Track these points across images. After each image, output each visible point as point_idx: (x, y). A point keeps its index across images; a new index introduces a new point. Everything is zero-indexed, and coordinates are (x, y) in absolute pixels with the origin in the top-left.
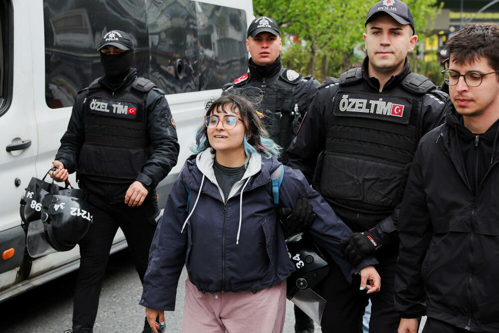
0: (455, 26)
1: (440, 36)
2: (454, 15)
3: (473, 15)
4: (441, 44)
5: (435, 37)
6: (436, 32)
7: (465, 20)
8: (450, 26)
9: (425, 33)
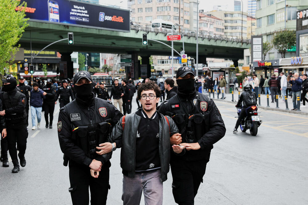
0: (27, 58)
1: (18, 64)
2: (26, 52)
3: (38, 52)
4: (20, 69)
5: (16, 65)
6: (16, 62)
7: (33, 55)
8: (25, 58)
9: (9, 62)
